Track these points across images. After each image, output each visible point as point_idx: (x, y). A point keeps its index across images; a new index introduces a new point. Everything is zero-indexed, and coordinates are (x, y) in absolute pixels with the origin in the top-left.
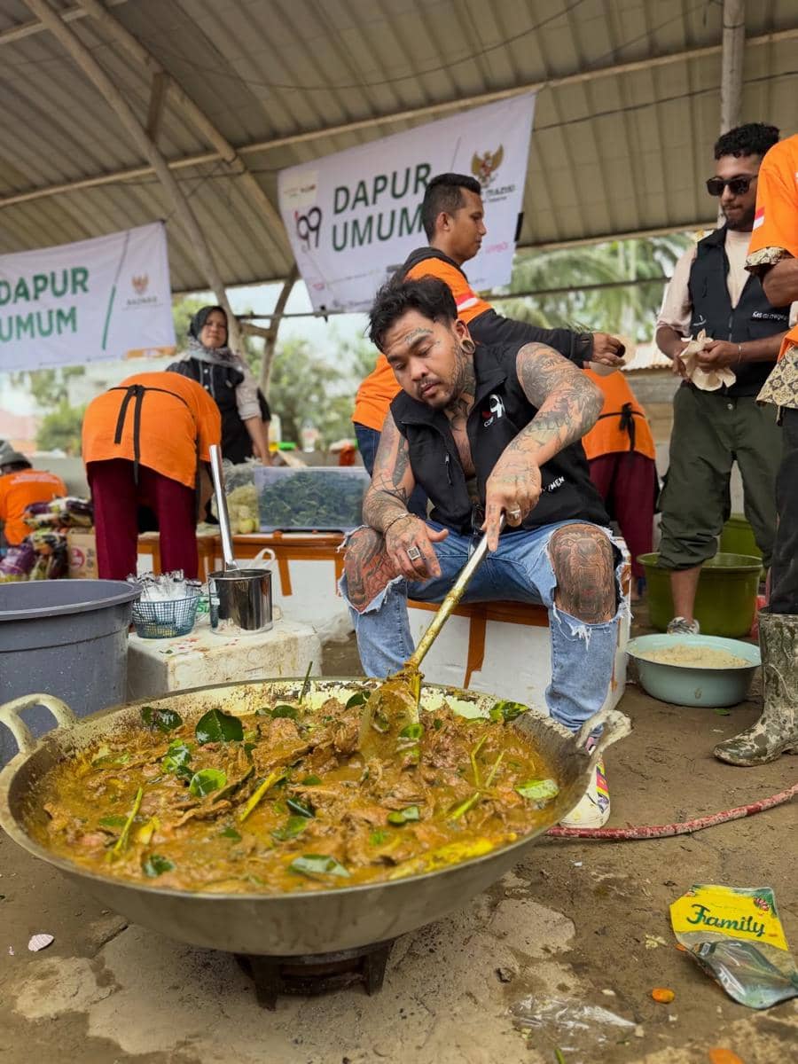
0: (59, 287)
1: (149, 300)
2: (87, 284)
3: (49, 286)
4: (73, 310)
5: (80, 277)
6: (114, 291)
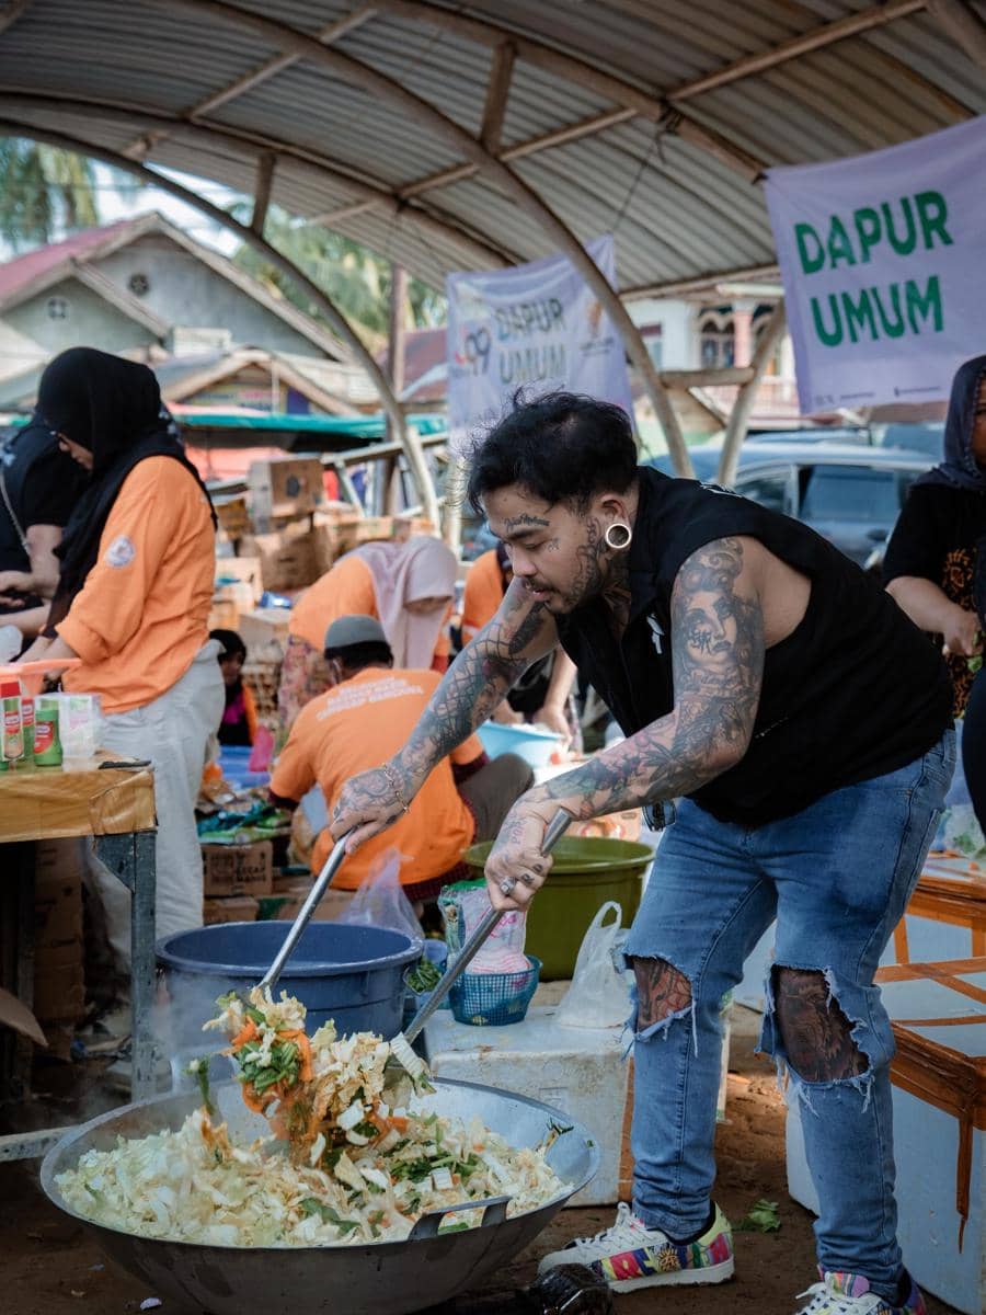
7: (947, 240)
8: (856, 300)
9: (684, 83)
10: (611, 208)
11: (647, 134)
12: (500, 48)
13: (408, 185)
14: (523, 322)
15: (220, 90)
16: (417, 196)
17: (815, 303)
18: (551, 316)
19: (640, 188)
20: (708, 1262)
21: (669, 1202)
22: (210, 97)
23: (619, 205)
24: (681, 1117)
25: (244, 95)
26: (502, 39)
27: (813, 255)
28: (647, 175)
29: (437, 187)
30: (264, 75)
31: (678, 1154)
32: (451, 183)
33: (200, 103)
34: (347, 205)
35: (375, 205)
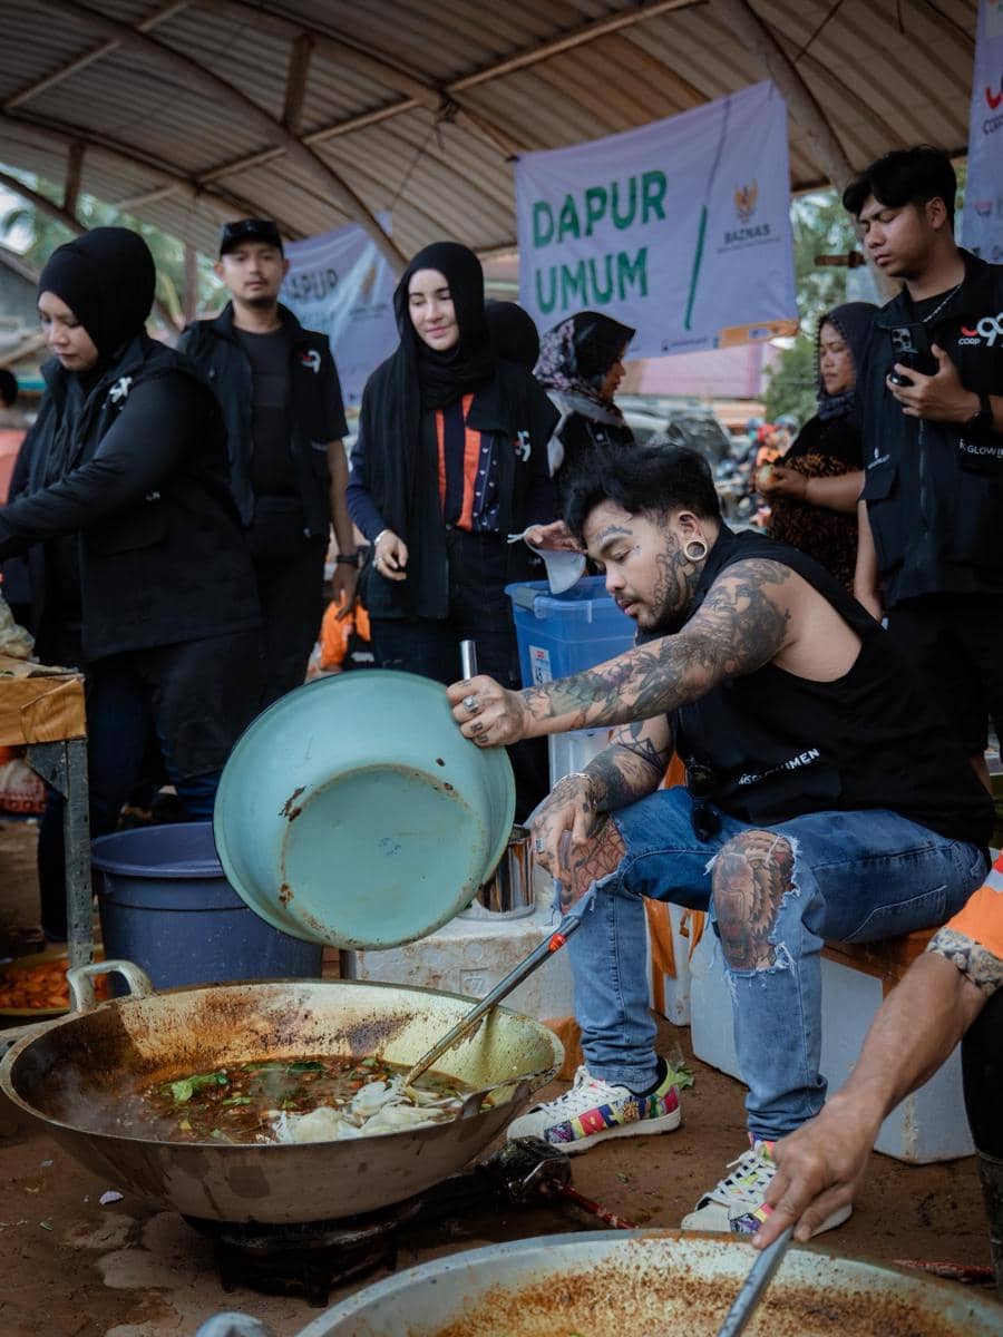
0: (624, 210)
1: (758, 232)
2: (666, 205)
3: (609, 208)
4: (643, 252)
5: (654, 189)
6: (705, 214)
7: (661, 215)
8: (573, 270)
9: (461, 76)
10: (390, 191)
11: (426, 123)
12: (297, 42)
13: (206, 171)
14: (302, 292)
15: (34, 83)
16: (212, 182)
17: (538, 273)
18: (327, 285)
19: (416, 172)
20: (663, 1112)
21: (624, 1055)
22: (24, 89)
23: (396, 188)
24: (617, 980)
25: (56, 87)
26: (299, 33)
27: (544, 231)
28: (423, 161)
29: (230, 174)
30: (76, 67)
31: (622, 1014)
32: (244, 170)
33: (15, 95)
34: (148, 191)
35: (177, 191)
